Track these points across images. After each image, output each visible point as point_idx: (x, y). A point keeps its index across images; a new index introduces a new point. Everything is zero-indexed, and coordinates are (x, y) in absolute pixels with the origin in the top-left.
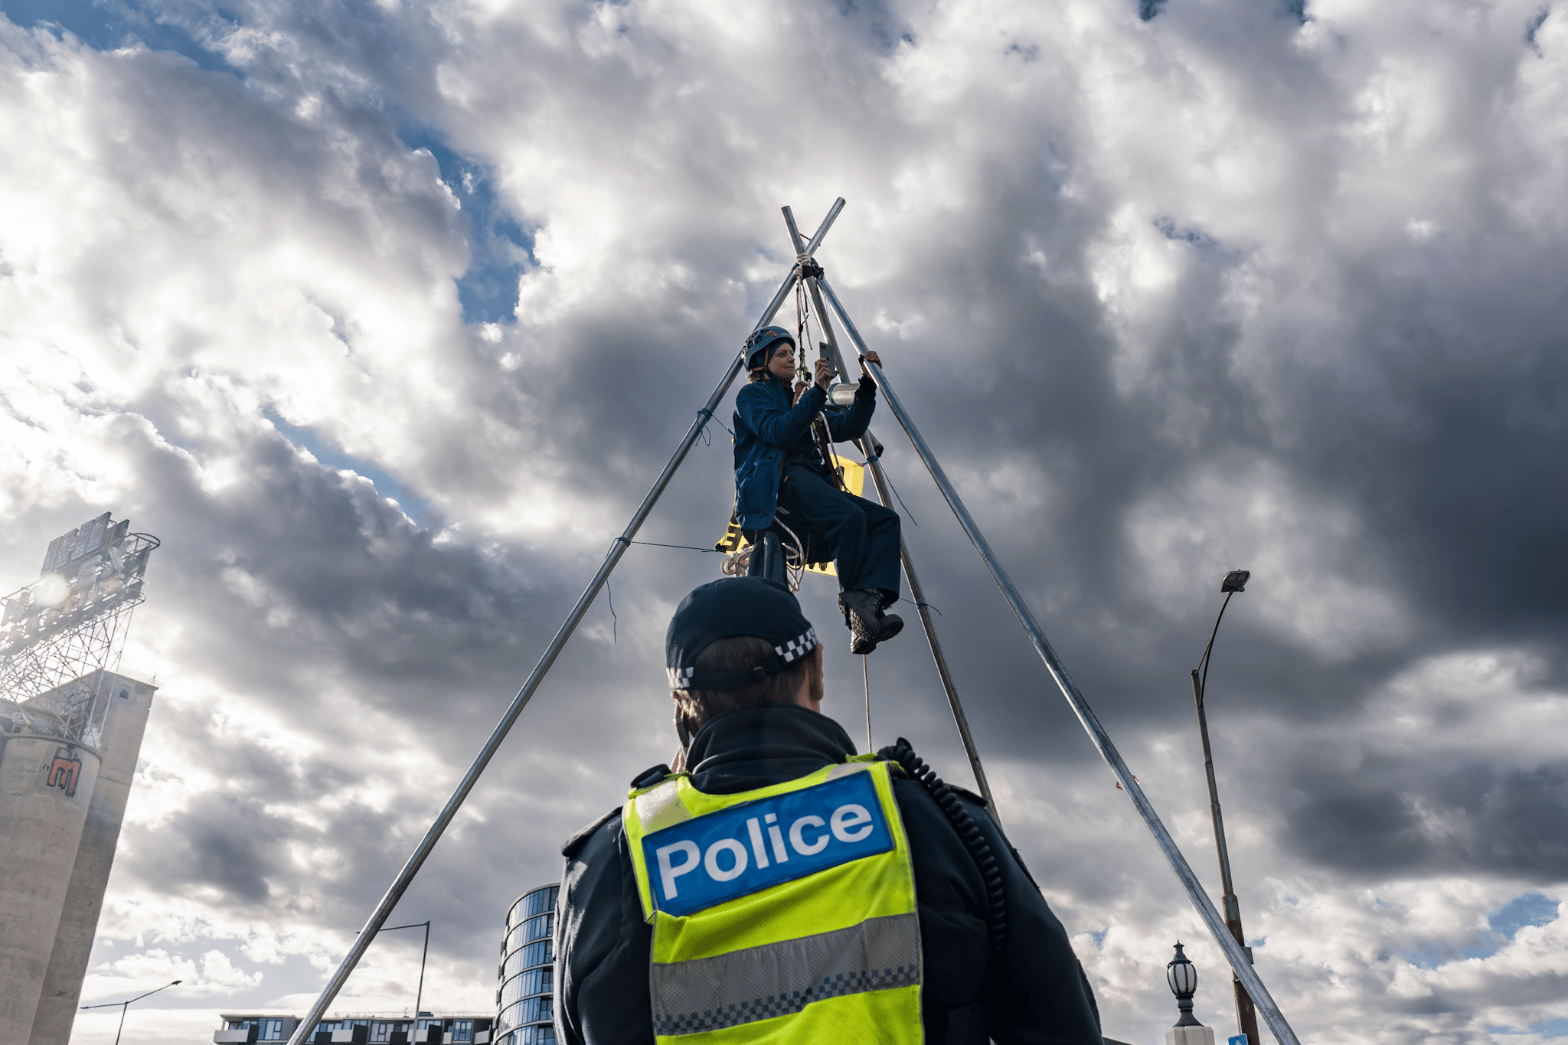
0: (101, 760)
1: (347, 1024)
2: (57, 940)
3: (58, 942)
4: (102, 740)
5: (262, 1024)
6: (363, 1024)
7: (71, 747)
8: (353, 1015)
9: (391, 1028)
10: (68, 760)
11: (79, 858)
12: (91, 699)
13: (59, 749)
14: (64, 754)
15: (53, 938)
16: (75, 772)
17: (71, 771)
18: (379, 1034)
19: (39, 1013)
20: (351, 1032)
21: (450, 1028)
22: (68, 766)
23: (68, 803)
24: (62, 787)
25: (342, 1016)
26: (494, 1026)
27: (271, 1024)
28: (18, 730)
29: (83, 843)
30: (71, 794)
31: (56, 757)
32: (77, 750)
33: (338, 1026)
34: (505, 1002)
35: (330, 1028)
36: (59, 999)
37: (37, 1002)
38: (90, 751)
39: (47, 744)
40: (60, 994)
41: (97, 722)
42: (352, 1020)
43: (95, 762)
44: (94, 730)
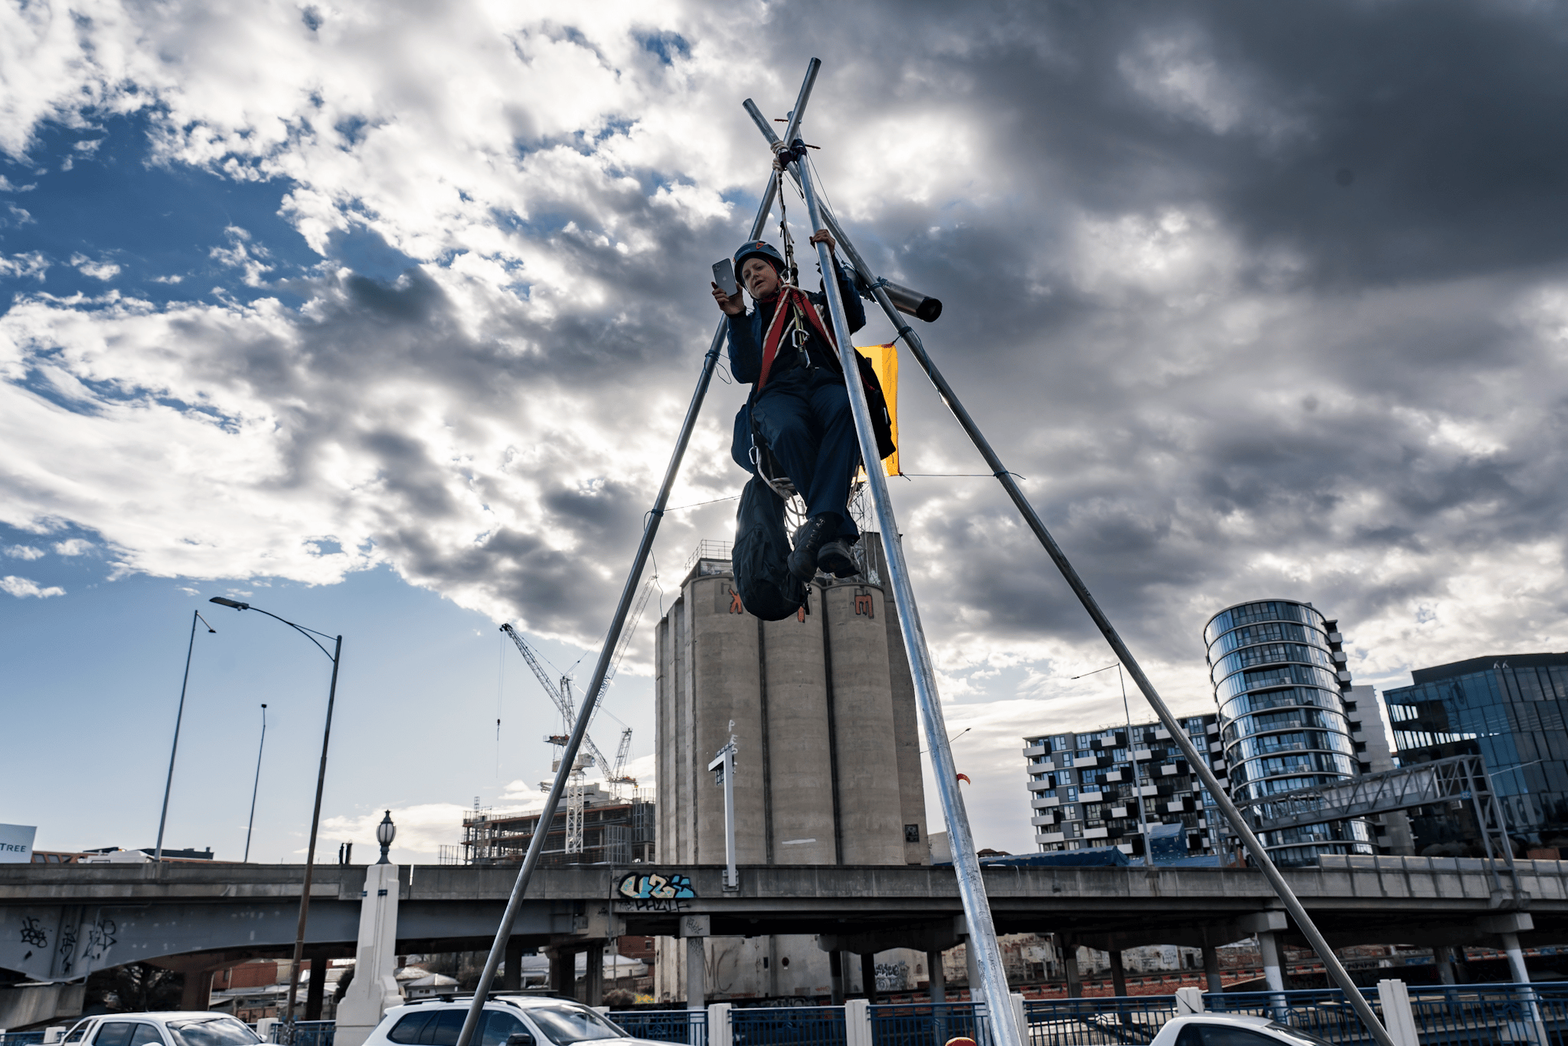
0: (883, 591)
1: (1110, 732)
2: (894, 711)
3: (895, 712)
4: (879, 578)
5: (1051, 740)
6: (1121, 731)
7: (862, 587)
8: (1112, 726)
9: (1142, 731)
10: (863, 595)
11: (890, 656)
12: (865, 552)
13: (856, 590)
14: (859, 593)
15: (891, 710)
16: (870, 603)
17: (867, 602)
18: (1134, 736)
19: (898, 758)
20: (1114, 737)
21: (1186, 725)
22: (865, 599)
23: (872, 623)
24: (865, 613)
25: (1105, 727)
26: (1219, 720)
27: (1057, 740)
28: (830, 583)
29: (889, 646)
30: (872, 617)
31: (856, 596)
32: (866, 588)
33: (1104, 734)
34: (1221, 701)
35: (1099, 737)
36: (908, 747)
37: (895, 751)
38: (874, 586)
39: (847, 588)
40: (907, 745)
41: (873, 566)
42: (1113, 729)
43: (881, 593)
44: (873, 572)
